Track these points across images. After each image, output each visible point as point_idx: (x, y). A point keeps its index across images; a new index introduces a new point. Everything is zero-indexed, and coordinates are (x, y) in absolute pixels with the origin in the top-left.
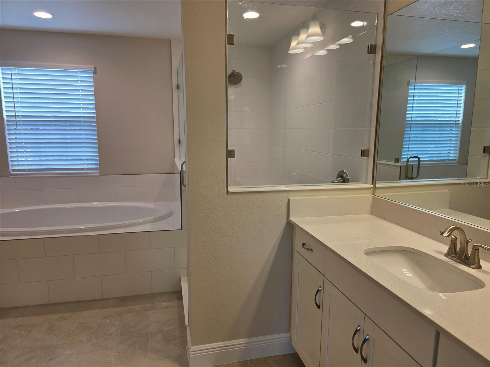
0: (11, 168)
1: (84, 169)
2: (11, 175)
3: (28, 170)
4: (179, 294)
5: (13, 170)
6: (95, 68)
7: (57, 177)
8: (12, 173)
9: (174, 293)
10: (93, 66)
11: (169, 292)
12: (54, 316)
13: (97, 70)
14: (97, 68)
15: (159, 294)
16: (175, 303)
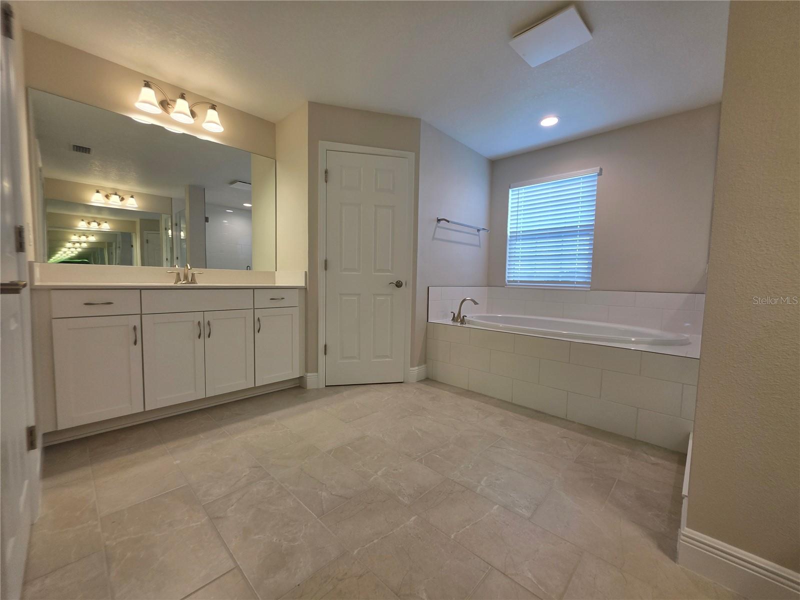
0: (507, 279)
1: (573, 283)
2: (506, 285)
3: (521, 282)
4: (680, 457)
5: (509, 281)
6: (601, 169)
7: (545, 289)
8: (508, 284)
9: (673, 452)
10: (599, 168)
11: (665, 449)
12: (511, 414)
13: (603, 171)
14: (603, 169)
15: (647, 444)
16: (674, 466)
